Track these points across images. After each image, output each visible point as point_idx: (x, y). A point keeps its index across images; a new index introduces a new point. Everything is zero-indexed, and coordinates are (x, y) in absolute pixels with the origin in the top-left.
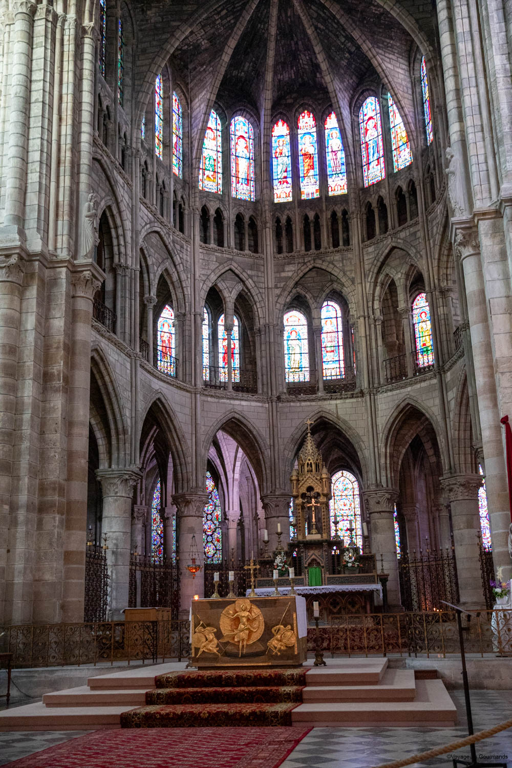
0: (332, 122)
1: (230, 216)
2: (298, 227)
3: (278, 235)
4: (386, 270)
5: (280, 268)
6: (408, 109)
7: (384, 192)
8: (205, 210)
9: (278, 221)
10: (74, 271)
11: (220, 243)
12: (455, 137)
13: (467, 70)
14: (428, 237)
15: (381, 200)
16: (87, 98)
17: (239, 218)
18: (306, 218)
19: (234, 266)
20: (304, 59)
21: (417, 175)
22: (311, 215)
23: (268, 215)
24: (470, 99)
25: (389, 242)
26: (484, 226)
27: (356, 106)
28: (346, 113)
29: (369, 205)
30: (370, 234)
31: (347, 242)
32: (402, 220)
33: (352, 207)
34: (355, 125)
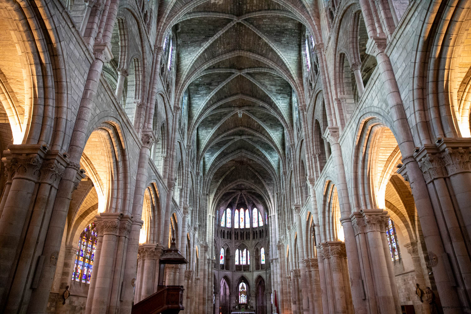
0: (247, 211)
1: (226, 232)
2: (239, 234)
3: (235, 235)
4: (257, 246)
5: (235, 243)
6: (263, 216)
7: (257, 230)
8: (221, 230)
9: (235, 232)
11: (224, 238)
14: (265, 243)
15: (256, 231)
17: (228, 232)
18: (241, 232)
19: (226, 243)
20: (243, 201)
21: (264, 229)
22: (242, 232)
23: (233, 231)
25: (258, 241)
27: (252, 209)
28: (250, 210)
29: (254, 232)
30: (254, 238)
31: (249, 238)
32: (260, 237)
33: (251, 231)
34: (252, 213)
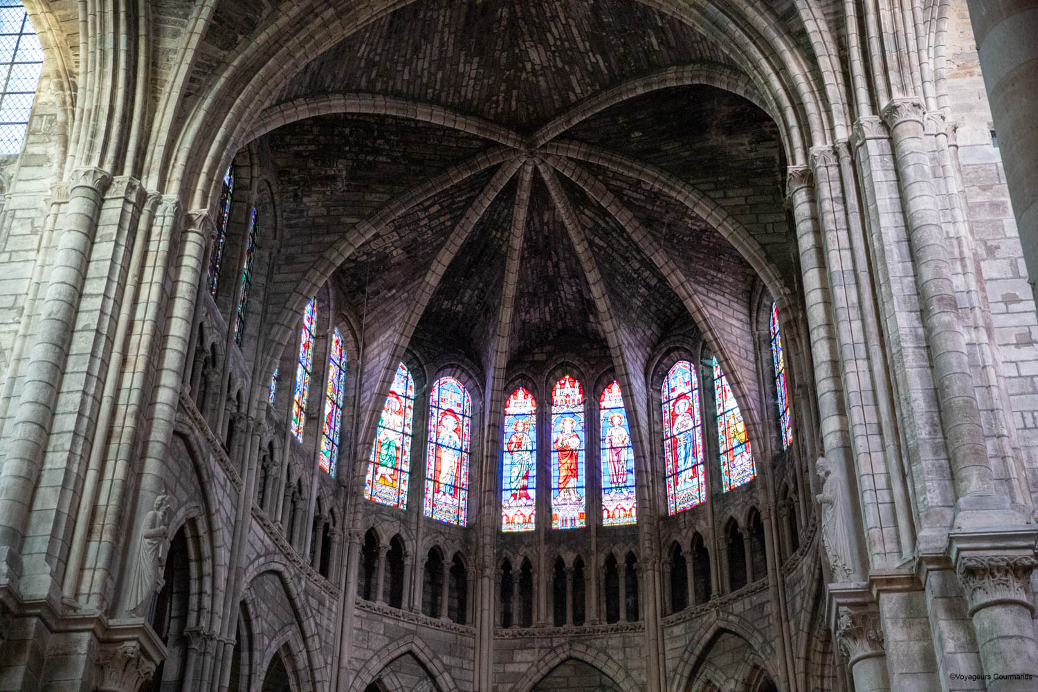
0: (612, 397)
1: (416, 550)
2: (542, 580)
3: (505, 591)
4: (707, 672)
5: (505, 655)
6: (749, 385)
7: (703, 526)
8: (371, 538)
9: (507, 565)
10: (106, 639)
11: (395, 599)
12: (831, 440)
13: (850, 331)
14: (785, 614)
15: (698, 539)
16: (178, 328)
17: (435, 555)
18: (559, 563)
19: (418, 646)
20: (567, 291)
21: (764, 501)
22: (569, 558)
23: (489, 554)
24: (857, 378)
25: (712, 620)
26: (890, 604)
27: (656, 374)
28: (638, 383)
29: (676, 548)
30: (678, 603)
31: (634, 613)
32: (737, 580)
33: (645, 549)
34: (655, 407)
